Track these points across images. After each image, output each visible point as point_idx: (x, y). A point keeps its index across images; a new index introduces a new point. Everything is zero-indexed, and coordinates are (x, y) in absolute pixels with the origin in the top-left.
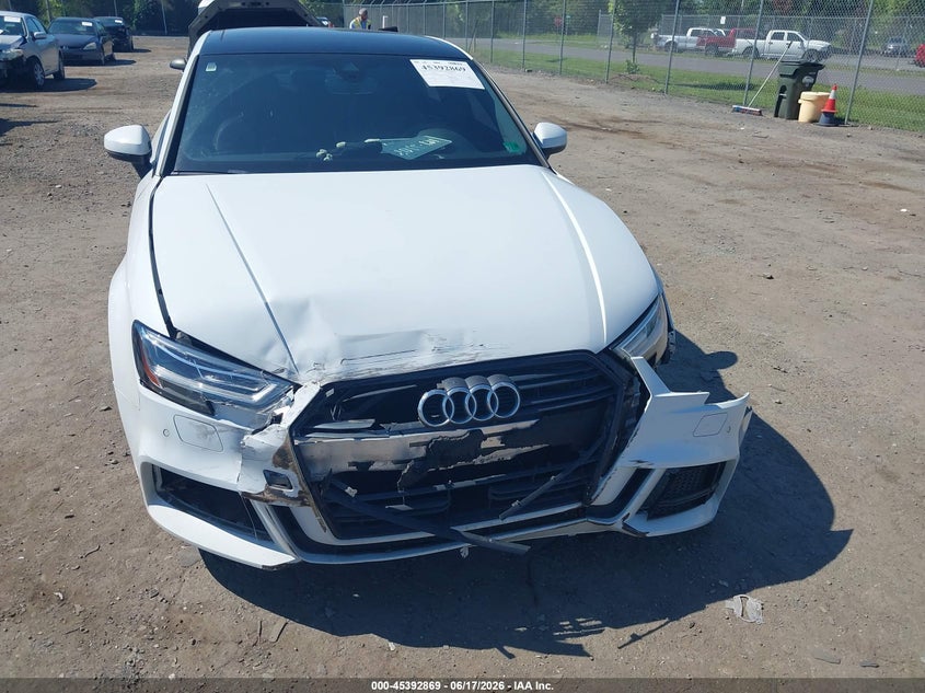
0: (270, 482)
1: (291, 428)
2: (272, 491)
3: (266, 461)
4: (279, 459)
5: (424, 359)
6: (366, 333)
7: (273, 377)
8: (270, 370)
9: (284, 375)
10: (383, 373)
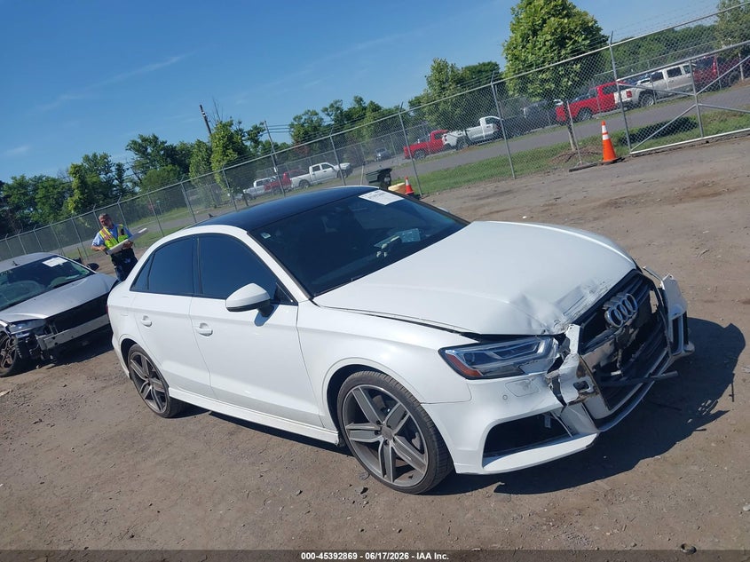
0: (579, 389)
1: (579, 352)
2: (582, 394)
3: (573, 377)
4: (579, 373)
5: (591, 299)
6: (561, 297)
7: (542, 336)
8: (539, 333)
9: (546, 333)
10: (582, 312)
